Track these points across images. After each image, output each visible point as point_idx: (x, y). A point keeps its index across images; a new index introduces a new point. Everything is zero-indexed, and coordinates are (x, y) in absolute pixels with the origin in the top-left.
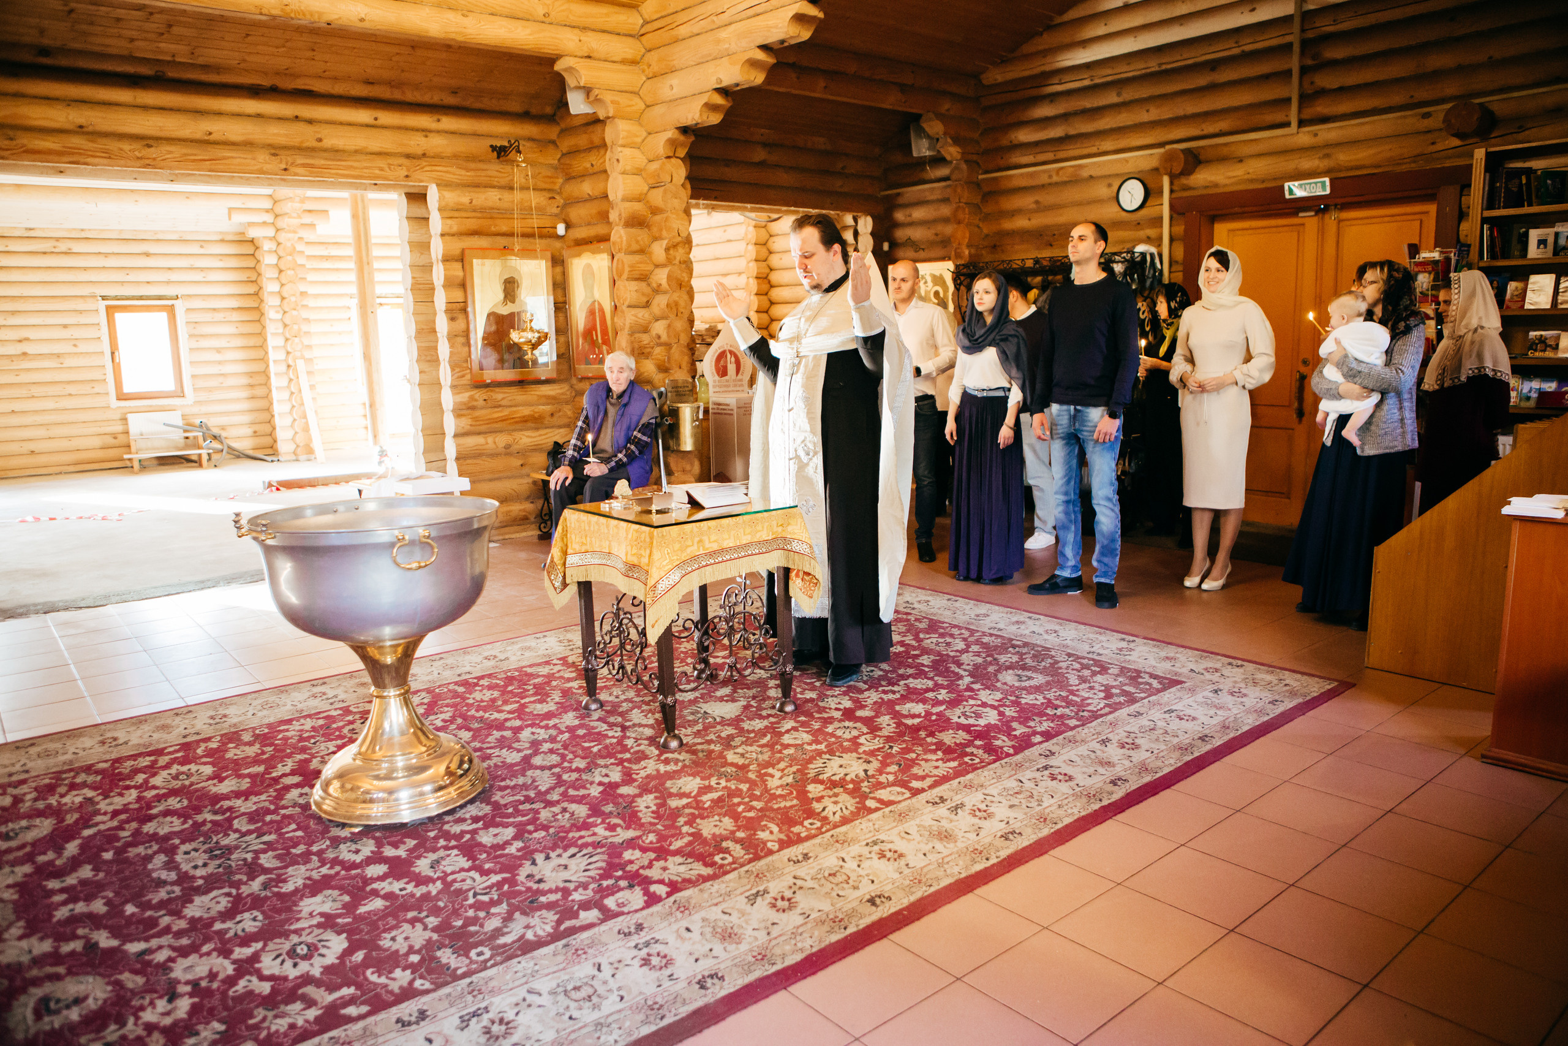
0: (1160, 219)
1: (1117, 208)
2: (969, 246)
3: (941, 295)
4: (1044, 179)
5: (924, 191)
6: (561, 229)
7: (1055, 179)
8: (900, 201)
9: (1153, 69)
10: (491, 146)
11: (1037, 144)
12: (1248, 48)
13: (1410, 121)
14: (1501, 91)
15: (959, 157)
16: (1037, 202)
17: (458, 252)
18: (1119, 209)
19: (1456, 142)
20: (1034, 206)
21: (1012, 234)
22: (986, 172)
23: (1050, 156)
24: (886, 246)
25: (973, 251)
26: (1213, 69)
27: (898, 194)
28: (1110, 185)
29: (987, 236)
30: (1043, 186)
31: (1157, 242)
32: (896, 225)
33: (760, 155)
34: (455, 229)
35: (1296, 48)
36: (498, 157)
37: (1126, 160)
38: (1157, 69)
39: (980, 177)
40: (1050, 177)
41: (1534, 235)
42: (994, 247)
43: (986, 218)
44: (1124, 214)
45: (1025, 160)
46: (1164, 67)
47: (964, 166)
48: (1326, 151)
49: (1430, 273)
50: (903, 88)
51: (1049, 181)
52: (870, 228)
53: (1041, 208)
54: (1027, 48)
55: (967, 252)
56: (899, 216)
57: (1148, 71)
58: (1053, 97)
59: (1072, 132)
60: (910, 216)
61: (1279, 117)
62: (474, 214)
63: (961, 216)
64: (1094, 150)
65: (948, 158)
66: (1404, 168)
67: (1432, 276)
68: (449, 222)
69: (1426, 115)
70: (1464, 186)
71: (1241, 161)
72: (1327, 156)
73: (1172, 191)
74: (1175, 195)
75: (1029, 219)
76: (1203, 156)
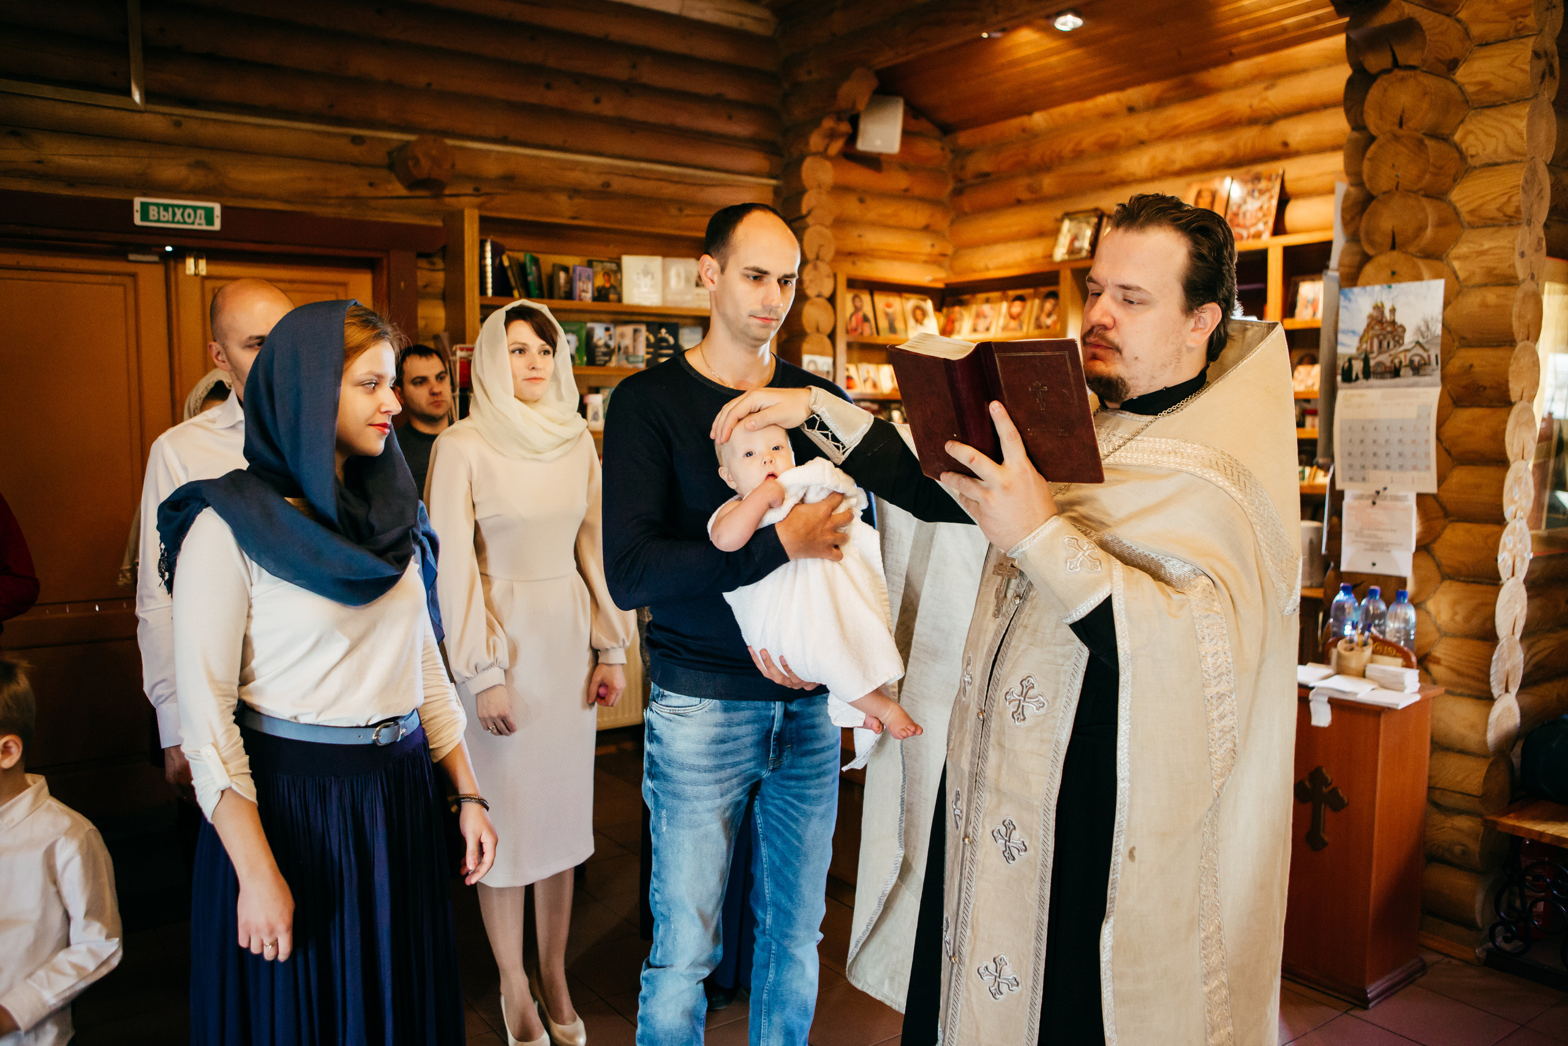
13: (335, 139)
19: (401, 190)
66: (329, 212)
69: (357, 140)
70: (421, 255)
71: (15, 134)
72: (199, 164)
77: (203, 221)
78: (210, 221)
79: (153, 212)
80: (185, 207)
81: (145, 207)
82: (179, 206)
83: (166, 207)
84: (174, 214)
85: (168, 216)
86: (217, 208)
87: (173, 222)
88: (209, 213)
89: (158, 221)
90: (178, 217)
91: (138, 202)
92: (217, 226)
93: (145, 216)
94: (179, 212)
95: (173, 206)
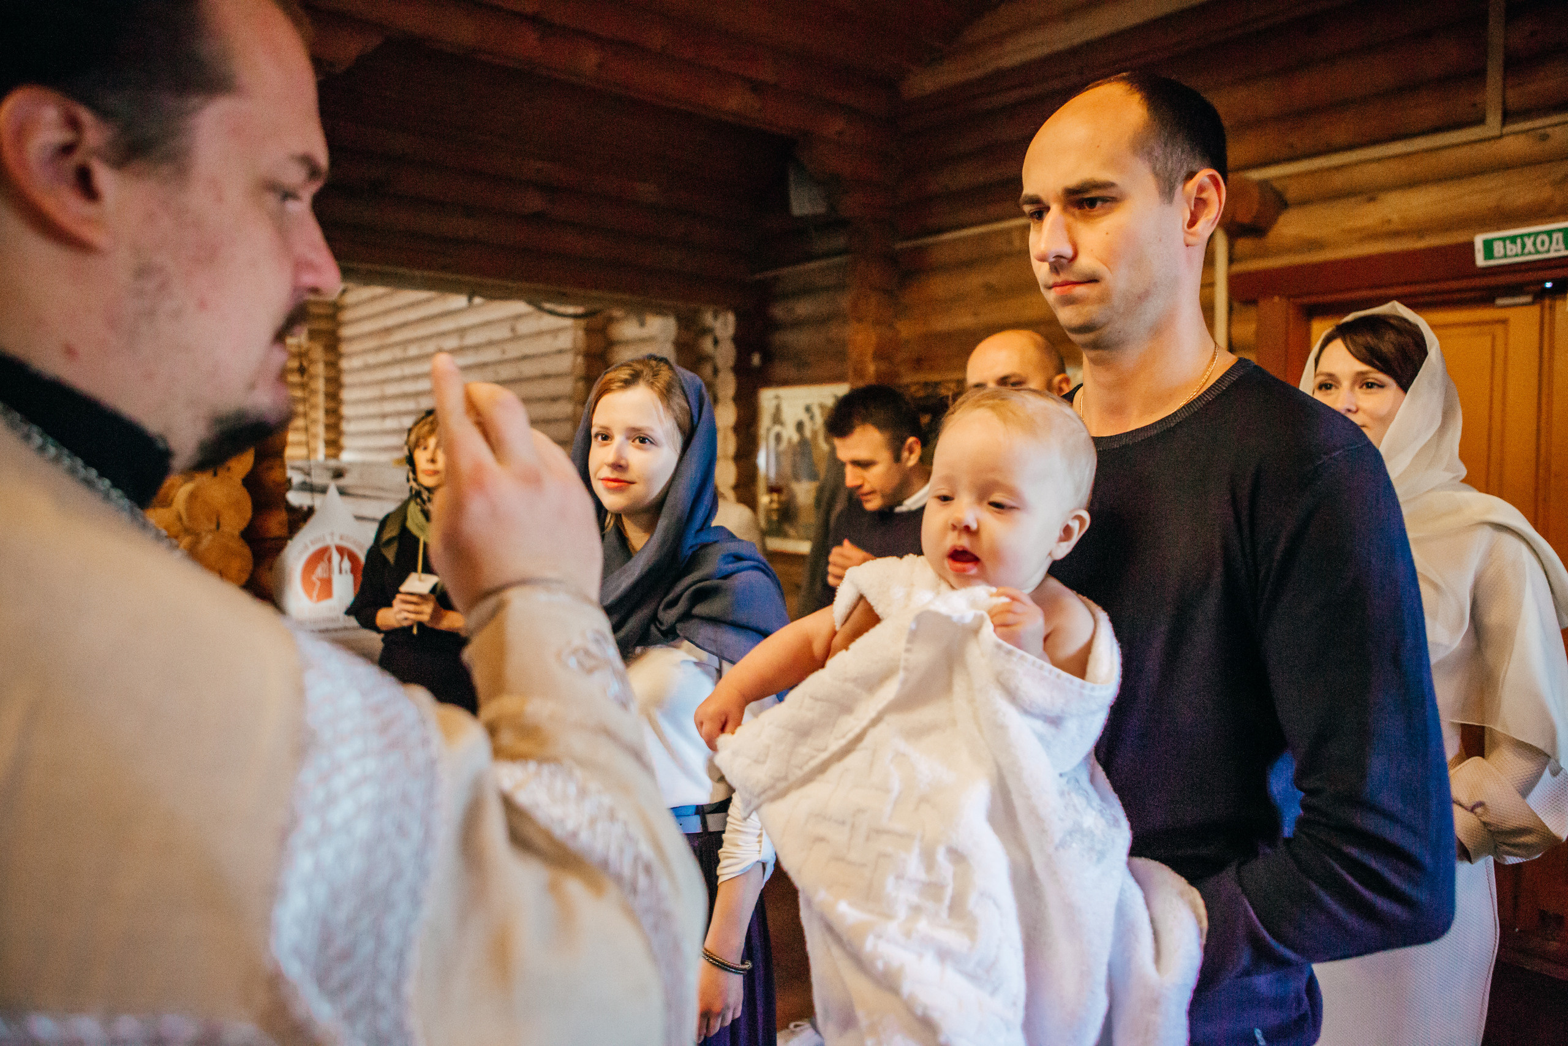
2: (875, 358)
8: (780, 287)
16: (987, 284)
20: (982, 293)
21: (947, 338)
22: (909, 238)
24: (756, 360)
25: (883, 366)
27: (776, 279)
29: (906, 342)
32: (776, 326)
33: (534, 202)
39: (898, 246)
40: (1010, 242)
42: (920, 361)
50: (756, 87)
52: (731, 330)
53: (993, 296)
55: (871, 368)
56: (778, 312)
60: (794, 311)
63: (863, 308)
73: (1231, 260)
74: (1238, 268)
75: (976, 314)
76: (1292, 194)
77: (1561, 246)
79: (1498, 248)
80: (1537, 234)
81: (1488, 245)
82: (1529, 235)
83: (1513, 239)
84: (1524, 246)
85: (1513, 249)
87: (1523, 254)
89: (1505, 256)
90: (1529, 247)
91: (1479, 240)
93: (1489, 255)
94: (1529, 242)
95: (1522, 236)
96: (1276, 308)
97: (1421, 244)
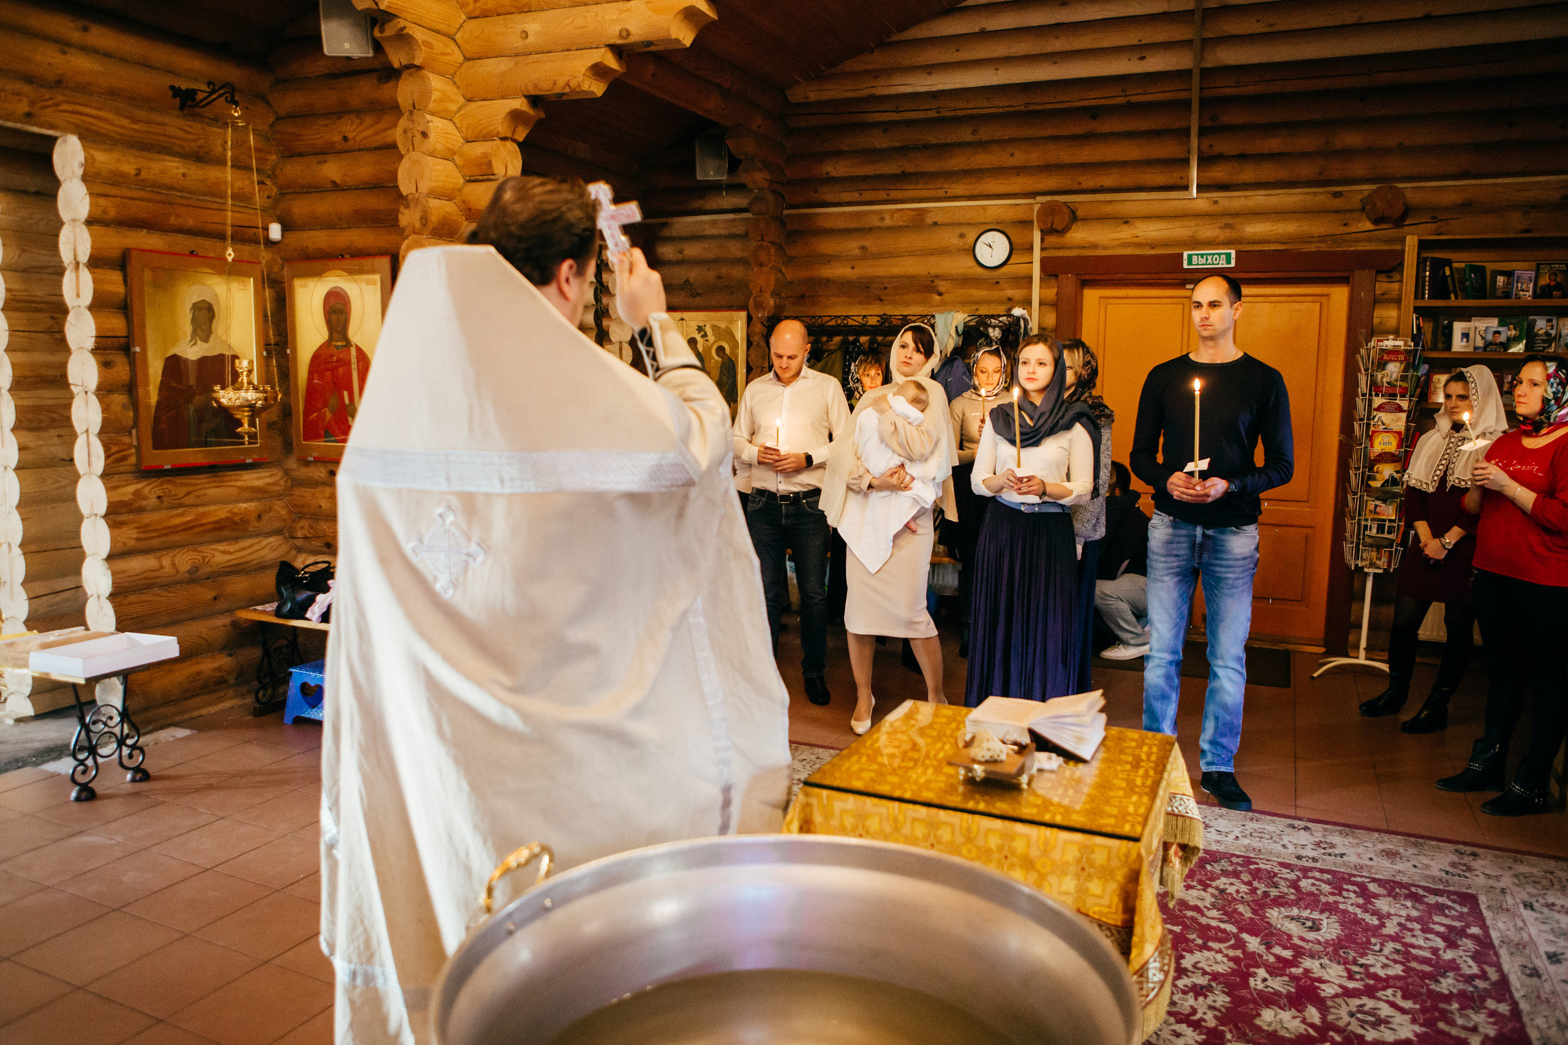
0: (1029, 279)
1: (970, 262)
2: (774, 294)
3: (728, 351)
4: (874, 222)
5: (702, 222)
6: (275, 231)
7: (888, 222)
8: (666, 233)
9: (1017, 109)
10: (172, 88)
11: (864, 179)
12: (1134, 99)
13: (1319, 197)
14: (1410, 178)
15: (766, 185)
16: (863, 248)
17: (116, 253)
18: (975, 264)
19: (1369, 226)
20: (857, 252)
21: (827, 282)
23: (883, 195)
26: (1094, 117)
28: (962, 236)
29: (791, 283)
30: (871, 229)
31: (1027, 303)
34: (112, 213)
35: (1195, 106)
36: (182, 108)
37: (983, 207)
38: (1023, 108)
39: (786, 212)
40: (882, 219)
41: (1458, 327)
42: (803, 297)
43: (790, 260)
44: (980, 270)
45: (847, 197)
46: (1032, 108)
47: (770, 198)
48: (1230, 221)
49: (1401, 362)
51: (879, 224)
53: (865, 255)
54: (849, 66)
55: (772, 302)
56: (670, 251)
57: (1011, 109)
58: (886, 127)
59: (910, 168)
60: (681, 252)
61: (1172, 178)
62: (140, 194)
63: (763, 257)
64: (941, 193)
65: (750, 185)
66: (1312, 248)
67: (1403, 366)
68: (102, 202)
69: (1337, 195)
70: (1379, 272)
71: (1126, 222)
72: (1228, 226)
73: (1042, 249)
74: (1046, 254)
75: (853, 268)
76: (1080, 213)
77: (1224, 262)
78: (1229, 262)
79: (1195, 258)
80: (1214, 254)
81: (1190, 257)
82: (1210, 254)
83: (1202, 256)
84: (1207, 259)
85: (1202, 261)
86: (1233, 253)
87: (1206, 264)
88: (1228, 256)
89: (1197, 264)
90: (1210, 261)
91: (1186, 254)
92: (1233, 264)
93: (1190, 262)
94: (1210, 258)
95: (1206, 254)
96: (1069, 281)
97: (1152, 252)
